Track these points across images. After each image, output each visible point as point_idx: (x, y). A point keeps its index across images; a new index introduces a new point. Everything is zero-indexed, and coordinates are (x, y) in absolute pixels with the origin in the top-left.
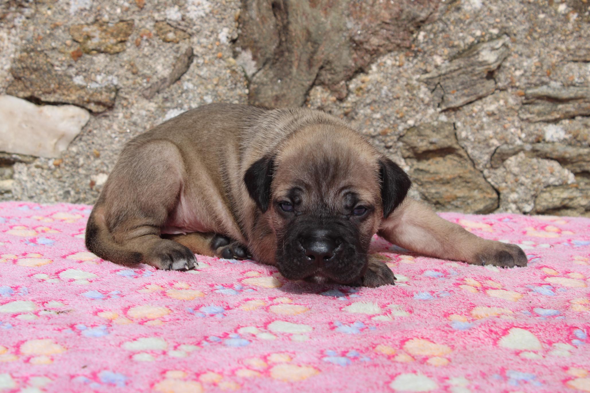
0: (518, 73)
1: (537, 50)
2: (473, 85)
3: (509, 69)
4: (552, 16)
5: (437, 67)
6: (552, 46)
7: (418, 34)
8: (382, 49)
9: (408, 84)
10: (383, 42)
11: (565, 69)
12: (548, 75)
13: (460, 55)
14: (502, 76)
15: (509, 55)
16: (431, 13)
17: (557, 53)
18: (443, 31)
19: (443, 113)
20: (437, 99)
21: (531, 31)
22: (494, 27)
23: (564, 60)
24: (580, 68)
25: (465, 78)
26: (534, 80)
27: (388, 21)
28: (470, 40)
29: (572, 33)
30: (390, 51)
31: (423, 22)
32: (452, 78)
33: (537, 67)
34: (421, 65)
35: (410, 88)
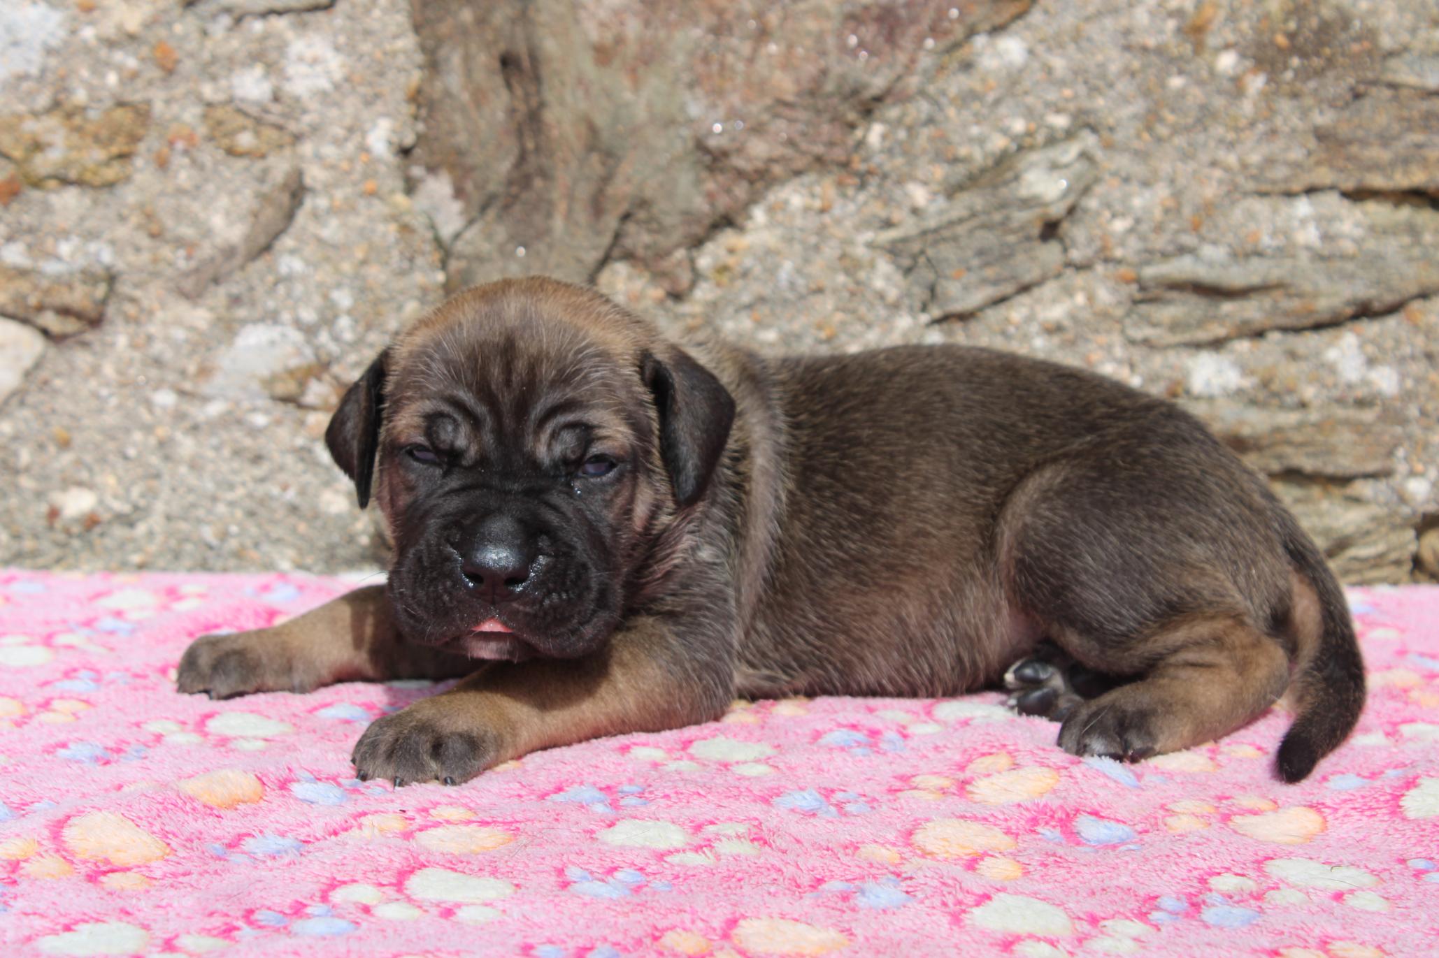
0: (1120, 225)
1: (1165, 167)
2: (1006, 255)
3: (1098, 214)
4: (1201, 83)
5: (915, 211)
6: (1204, 157)
7: (868, 130)
8: (777, 169)
9: (843, 256)
10: (779, 151)
11: (1237, 214)
12: (1196, 228)
13: (972, 181)
14: (1077, 233)
15: (1097, 180)
16: (899, 78)
17: (1218, 173)
18: (930, 121)
19: (937, 327)
20: (920, 293)
21: (1150, 120)
22: (1058, 111)
23: (1234, 192)
24: (1275, 211)
25: (988, 239)
26: (1160, 242)
27: (790, 98)
28: (998, 143)
29: (1252, 124)
30: (798, 173)
31: (878, 99)
32: (955, 239)
33: (1167, 211)
34: (877, 209)
35: (849, 264)
